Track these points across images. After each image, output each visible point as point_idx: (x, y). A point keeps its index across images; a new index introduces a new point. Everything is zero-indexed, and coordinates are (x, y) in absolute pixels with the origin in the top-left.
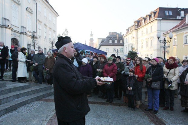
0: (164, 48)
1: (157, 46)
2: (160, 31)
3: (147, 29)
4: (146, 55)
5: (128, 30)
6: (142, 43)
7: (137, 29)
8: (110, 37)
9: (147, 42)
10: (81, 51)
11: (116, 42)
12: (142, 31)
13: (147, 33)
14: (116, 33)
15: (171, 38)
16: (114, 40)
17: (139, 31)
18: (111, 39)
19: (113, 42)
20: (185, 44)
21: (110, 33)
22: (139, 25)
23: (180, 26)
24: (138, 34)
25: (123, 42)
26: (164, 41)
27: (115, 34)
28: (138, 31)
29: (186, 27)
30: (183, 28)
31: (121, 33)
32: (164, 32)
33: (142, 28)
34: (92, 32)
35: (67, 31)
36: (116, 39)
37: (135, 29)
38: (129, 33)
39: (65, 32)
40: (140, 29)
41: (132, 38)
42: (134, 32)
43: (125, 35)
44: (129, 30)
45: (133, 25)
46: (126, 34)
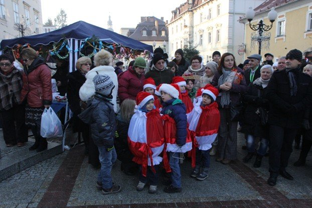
0: (260, 41)
1: (227, 40)
2: (233, 13)
3: (210, 10)
4: (208, 56)
5: (175, 13)
6: (201, 36)
7: (192, 11)
8: (143, 26)
9: (210, 34)
10: (86, 40)
11: (154, 34)
12: (201, 15)
13: (210, 17)
14: (153, 18)
15: (272, 21)
16: (151, 31)
17: (194, 15)
18: (145, 29)
19: (149, 33)
20: (278, 36)
21: (142, 18)
22: (196, 3)
23: (270, 5)
24: (193, 19)
25: (167, 34)
26: (260, 27)
27: (152, 20)
28: (193, 13)
29: (282, 5)
30: (278, 6)
31: (162, 18)
32: (241, 16)
33: (201, 8)
34: (110, 17)
35: (64, 15)
36: (155, 29)
37: (189, 11)
38: (178, 17)
39: (61, 17)
40: (198, 10)
41: (183, 27)
42: (187, 17)
43: (169, 23)
44: (178, 12)
45: (185, 4)
46: (171, 21)
